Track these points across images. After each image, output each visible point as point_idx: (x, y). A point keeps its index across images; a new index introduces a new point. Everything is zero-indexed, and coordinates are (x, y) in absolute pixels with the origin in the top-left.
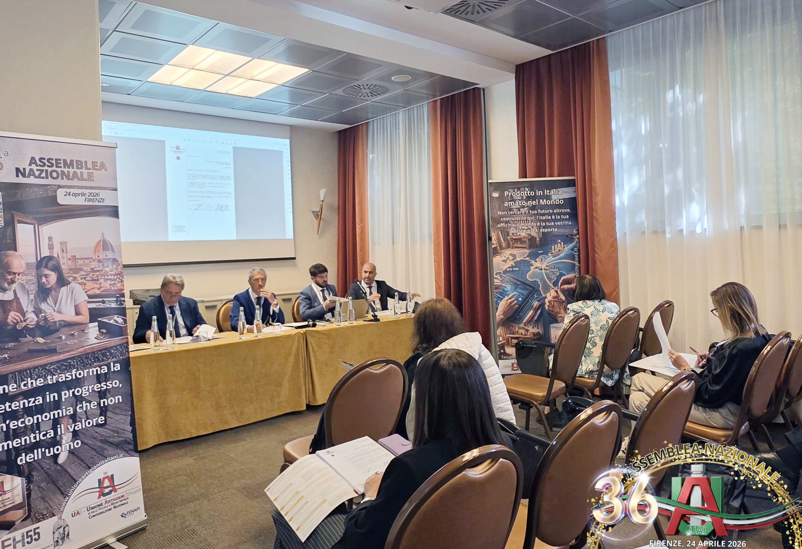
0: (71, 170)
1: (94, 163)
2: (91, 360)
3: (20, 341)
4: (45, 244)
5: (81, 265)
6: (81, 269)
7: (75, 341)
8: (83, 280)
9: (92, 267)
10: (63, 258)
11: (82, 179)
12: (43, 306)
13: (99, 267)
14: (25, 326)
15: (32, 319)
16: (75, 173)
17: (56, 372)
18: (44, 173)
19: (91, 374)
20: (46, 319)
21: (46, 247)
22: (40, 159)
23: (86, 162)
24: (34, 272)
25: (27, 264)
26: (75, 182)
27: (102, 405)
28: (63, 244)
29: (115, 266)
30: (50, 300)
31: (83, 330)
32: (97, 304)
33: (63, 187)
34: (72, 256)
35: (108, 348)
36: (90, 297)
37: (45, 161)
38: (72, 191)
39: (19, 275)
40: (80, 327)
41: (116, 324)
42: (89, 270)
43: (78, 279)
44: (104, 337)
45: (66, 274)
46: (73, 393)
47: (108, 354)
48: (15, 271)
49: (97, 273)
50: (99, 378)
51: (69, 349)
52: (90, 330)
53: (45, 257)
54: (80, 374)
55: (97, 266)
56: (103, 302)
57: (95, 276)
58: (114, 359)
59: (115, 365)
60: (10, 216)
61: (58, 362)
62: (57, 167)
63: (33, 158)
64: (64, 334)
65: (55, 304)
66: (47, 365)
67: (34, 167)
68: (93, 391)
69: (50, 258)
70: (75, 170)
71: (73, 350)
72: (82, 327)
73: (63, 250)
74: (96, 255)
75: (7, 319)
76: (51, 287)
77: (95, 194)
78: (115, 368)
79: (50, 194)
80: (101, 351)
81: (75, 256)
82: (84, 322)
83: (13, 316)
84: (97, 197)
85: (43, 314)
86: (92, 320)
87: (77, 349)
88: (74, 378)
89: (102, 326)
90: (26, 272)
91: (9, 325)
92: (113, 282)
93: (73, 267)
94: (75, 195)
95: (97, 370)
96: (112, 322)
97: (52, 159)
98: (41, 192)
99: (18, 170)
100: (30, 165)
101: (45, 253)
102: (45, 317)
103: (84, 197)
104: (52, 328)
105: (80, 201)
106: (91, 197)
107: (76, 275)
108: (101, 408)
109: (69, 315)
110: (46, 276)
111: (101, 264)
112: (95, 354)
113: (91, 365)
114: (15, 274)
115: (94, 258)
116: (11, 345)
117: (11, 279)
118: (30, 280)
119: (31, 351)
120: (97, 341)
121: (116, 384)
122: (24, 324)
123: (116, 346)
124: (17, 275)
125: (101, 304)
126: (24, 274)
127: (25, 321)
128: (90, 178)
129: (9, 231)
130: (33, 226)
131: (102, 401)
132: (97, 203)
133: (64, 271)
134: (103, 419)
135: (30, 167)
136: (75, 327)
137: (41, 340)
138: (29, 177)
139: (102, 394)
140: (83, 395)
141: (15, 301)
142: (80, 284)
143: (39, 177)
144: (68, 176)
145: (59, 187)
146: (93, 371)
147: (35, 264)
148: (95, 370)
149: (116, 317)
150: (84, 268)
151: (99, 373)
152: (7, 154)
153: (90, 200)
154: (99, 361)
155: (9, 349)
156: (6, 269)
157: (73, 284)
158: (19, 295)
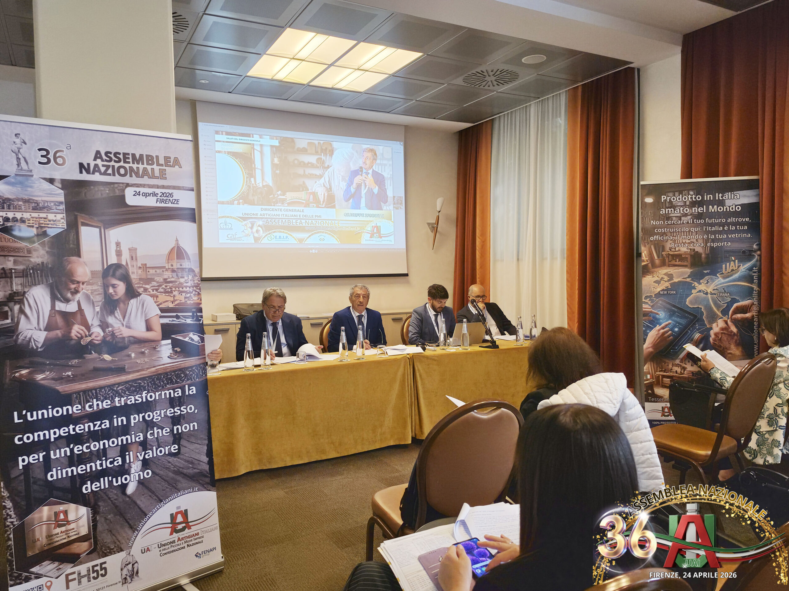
0: (141, 167)
1: (167, 159)
2: (163, 382)
3: (84, 358)
4: (113, 249)
5: (153, 275)
6: (153, 280)
7: (146, 360)
8: (155, 292)
9: (166, 277)
10: (133, 266)
11: (153, 177)
12: (110, 320)
13: (173, 277)
14: (90, 342)
15: (97, 332)
16: (145, 169)
17: (125, 393)
18: (111, 169)
19: (163, 397)
20: (113, 334)
21: (114, 254)
22: (107, 153)
23: (157, 157)
24: (100, 283)
25: (93, 273)
26: (146, 180)
27: (175, 432)
28: (133, 251)
29: (190, 277)
30: (118, 313)
31: (155, 348)
32: (171, 319)
33: (132, 185)
34: (142, 264)
35: (183, 368)
36: (162, 310)
37: (112, 156)
38: (142, 190)
39: (83, 283)
40: (152, 344)
41: (191, 342)
42: (162, 280)
43: (150, 290)
44: (178, 357)
45: (136, 284)
46: (144, 417)
47: (182, 375)
48: (78, 279)
49: (171, 285)
50: (173, 402)
51: (140, 368)
52: (163, 348)
53: (112, 265)
54: (151, 397)
55: (171, 276)
56: (178, 317)
57: (168, 287)
58: (189, 382)
59: (191, 388)
60: (73, 217)
61: (126, 382)
62: (125, 162)
63: (98, 152)
64: (133, 352)
65: (124, 318)
66: (114, 385)
67: (99, 162)
68: (166, 416)
69: (118, 266)
70: (145, 166)
71: (143, 370)
72: (153, 344)
73: (132, 257)
74: (170, 264)
75: (70, 332)
76: (120, 298)
77: (168, 194)
78: (190, 391)
79: (118, 193)
80: (174, 371)
81: (146, 264)
82: (156, 339)
83: (76, 330)
84: (170, 198)
85: (110, 329)
86: (164, 337)
87: (148, 368)
88: (144, 400)
89: (175, 344)
90: (91, 281)
91: (71, 339)
92: (188, 295)
93: (144, 277)
94: (146, 195)
95: (170, 393)
96: (187, 339)
97: (119, 154)
98: (107, 191)
99: (81, 165)
100: (95, 159)
101: (113, 260)
102: (113, 332)
103: (155, 198)
104: (120, 345)
105: (151, 202)
106: (163, 198)
107: (147, 286)
108: (174, 435)
109: (139, 331)
110: (114, 286)
111: (175, 274)
112: (168, 375)
113: (163, 387)
114: (78, 282)
115: (167, 267)
116: (75, 362)
117: (75, 288)
118: (95, 290)
119: (96, 370)
120: (169, 361)
121: (191, 409)
122: (89, 339)
123: (192, 367)
124: (81, 284)
125: (175, 319)
126: (89, 283)
127: (90, 336)
128: (163, 175)
129: (72, 236)
130: (98, 229)
131: (175, 428)
132: (169, 205)
133: (133, 281)
134: (177, 447)
135: (95, 162)
136: (147, 344)
137: (107, 357)
138: (93, 173)
139: (176, 420)
140: (154, 420)
141: (79, 312)
142: (152, 296)
143: (105, 173)
144: (137, 173)
145: (128, 185)
146: (165, 393)
147: (102, 272)
148: (167, 392)
149: (191, 335)
150: (157, 279)
151: (172, 396)
152: (69, 147)
153: (162, 201)
154: (172, 383)
155: (72, 366)
156: (69, 277)
157: (144, 296)
158: (83, 307)
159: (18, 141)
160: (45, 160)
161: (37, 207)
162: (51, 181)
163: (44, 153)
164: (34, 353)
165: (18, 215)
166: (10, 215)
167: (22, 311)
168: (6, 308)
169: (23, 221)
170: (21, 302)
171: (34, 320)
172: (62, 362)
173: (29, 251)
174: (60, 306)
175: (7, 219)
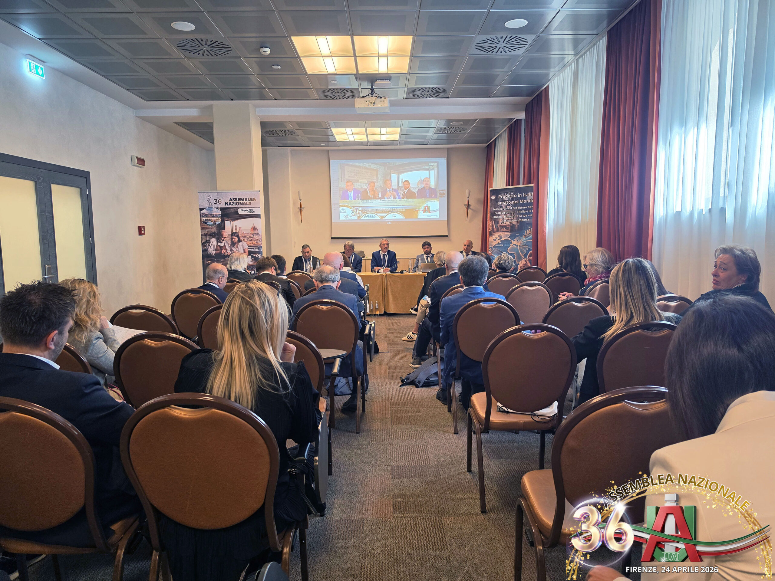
0: (243, 202)
1: (251, 198)
4: (234, 227)
6: (246, 237)
11: (247, 205)
12: (233, 249)
14: (227, 255)
15: (230, 252)
16: (244, 203)
18: (234, 203)
21: (235, 229)
22: (233, 199)
23: (248, 198)
25: (228, 235)
26: (245, 206)
29: (258, 236)
30: (235, 247)
33: (241, 208)
36: (249, 246)
37: (235, 199)
42: (249, 237)
45: (241, 238)
48: (224, 236)
55: (252, 236)
56: (253, 249)
57: (251, 239)
60: (223, 219)
62: (238, 201)
63: (231, 199)
65: (237, 248)
67: (231, 201)
69: (236, 233)
70: (244, 201)
76: (236, 242)
77: (251, 210)
79: (236, 210)
81: (244, 232)
82: (247, 255)
83: (223, 251)
89: (252, 257)
91: (222, 253)
94: (244, 210)
96: (256, 256)
97: (237, 198)
98: (233, 210)
99: (226, 203)
101: (234, 231)
105: (246, 213)
109: (242, 252)
110: (234, 239)
115: (251, 233)
116: (223, 260)
117: (223, 239)
120: (251, 262)
122: (227, 254)
124: (225, 238)
126: (227, 238)
128: (250, 204)
129: (223, 224)
130: (230, 222)
132: (252, 213)
138: (229, 205)
141: (224, 246)
142: (246, 242)
143: (233, 205)
144: (242, 204)
145: (239, 208)
147: (231, 234)
149: (258, 254)
150: (247, 236)
152: (222, 198)
153: (249, 212)
154: (251, 269)
155: (222, 261)
156: (222, 236)
157: (243, 242)
158: (226, 244)
159: (209, 198)
160: (216, 202)
161: (214, 216)
162: (217, 208)
163: (216, 200)
164: (212, 257)
165: (209, 219)
166: (207, 219)
167: (209, 245)
168: (205, 244)
169: (210, 220)
170: (209, 243)
171: (212, 248)
172: (219, 260)
173: (211, 229)
174: (219, 244)
175: (206, 220)
